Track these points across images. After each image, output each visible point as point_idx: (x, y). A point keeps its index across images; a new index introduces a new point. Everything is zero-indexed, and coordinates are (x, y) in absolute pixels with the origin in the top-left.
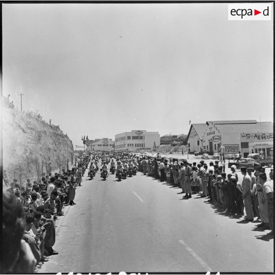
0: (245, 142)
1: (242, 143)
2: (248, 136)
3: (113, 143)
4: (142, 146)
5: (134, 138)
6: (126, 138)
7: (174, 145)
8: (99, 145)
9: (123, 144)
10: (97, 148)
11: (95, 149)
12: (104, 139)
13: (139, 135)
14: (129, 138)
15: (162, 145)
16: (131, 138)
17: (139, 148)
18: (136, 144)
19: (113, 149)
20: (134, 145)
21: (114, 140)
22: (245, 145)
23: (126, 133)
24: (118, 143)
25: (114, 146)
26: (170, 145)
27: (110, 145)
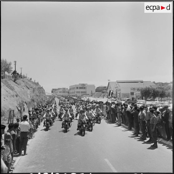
0: (133, 92)
1: (131, 93)
2: (134, 89)
3: (68, 91)
4: (85, 93)
5: (80, 88)
6: (76, 88)
7: (103, 92)
8: (60, 92)
9: (74, 91)
10: (59, 94)
11: (58, 94)
12: (63, 88)
13: (83, 87)
14: (77, 88)
15: (97, 93)
16: (79, 88)
17: (83, 94)
18: (81, 92)
19: (68, 94)
20: (80, 92)
21: (69, 89)
22: (132, 94)
23: (76, 85)
24: (71, 91)
25: (69, 93)
26: (101, 92)
27: (67, 92)
